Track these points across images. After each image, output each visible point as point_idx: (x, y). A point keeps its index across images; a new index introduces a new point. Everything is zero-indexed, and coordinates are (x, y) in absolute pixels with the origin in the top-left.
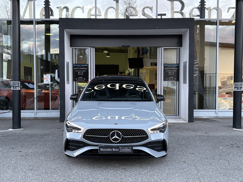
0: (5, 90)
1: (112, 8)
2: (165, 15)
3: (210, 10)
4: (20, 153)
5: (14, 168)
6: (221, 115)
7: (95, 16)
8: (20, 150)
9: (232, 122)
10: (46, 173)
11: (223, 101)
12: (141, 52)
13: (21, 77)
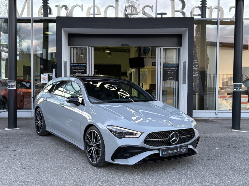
0: (3, 89)
1: (111, 6)
2: (165, 14)
3: (211, 9)
4: (14, 153)
5: (6, 167)
6: (220, 116)
7: (93, 15)
8: (14, 150)
9: (231, 123)
10: (38, 172)
11: (224, 102)
12: (142, 52)
13: (17, 76)
